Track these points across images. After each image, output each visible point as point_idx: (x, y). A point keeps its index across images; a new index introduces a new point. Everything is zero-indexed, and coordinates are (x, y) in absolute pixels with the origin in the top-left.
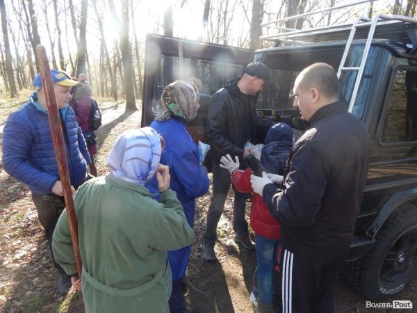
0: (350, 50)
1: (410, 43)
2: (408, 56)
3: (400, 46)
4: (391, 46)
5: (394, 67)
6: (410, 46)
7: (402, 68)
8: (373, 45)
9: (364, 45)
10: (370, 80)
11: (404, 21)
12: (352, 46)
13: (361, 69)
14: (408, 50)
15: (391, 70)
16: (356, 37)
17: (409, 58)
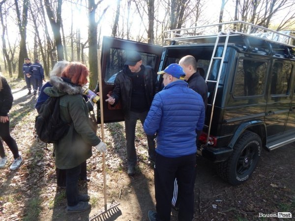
0: (217, 48)
1: (245, 45)
2: (245, 52)
3: (240, 47)
4: (236, 47)
5: (238, 58)
6: (245, 47)
7: (241, 58)
8: (228, 46)
9: (223, 46)
10: (227, 64)
11: (242, 35)
12: (218, 46)
13: (223, 59)
14: (244, 49)
15: (237, 59)
16: (219, 42)
17: (245, 54)
